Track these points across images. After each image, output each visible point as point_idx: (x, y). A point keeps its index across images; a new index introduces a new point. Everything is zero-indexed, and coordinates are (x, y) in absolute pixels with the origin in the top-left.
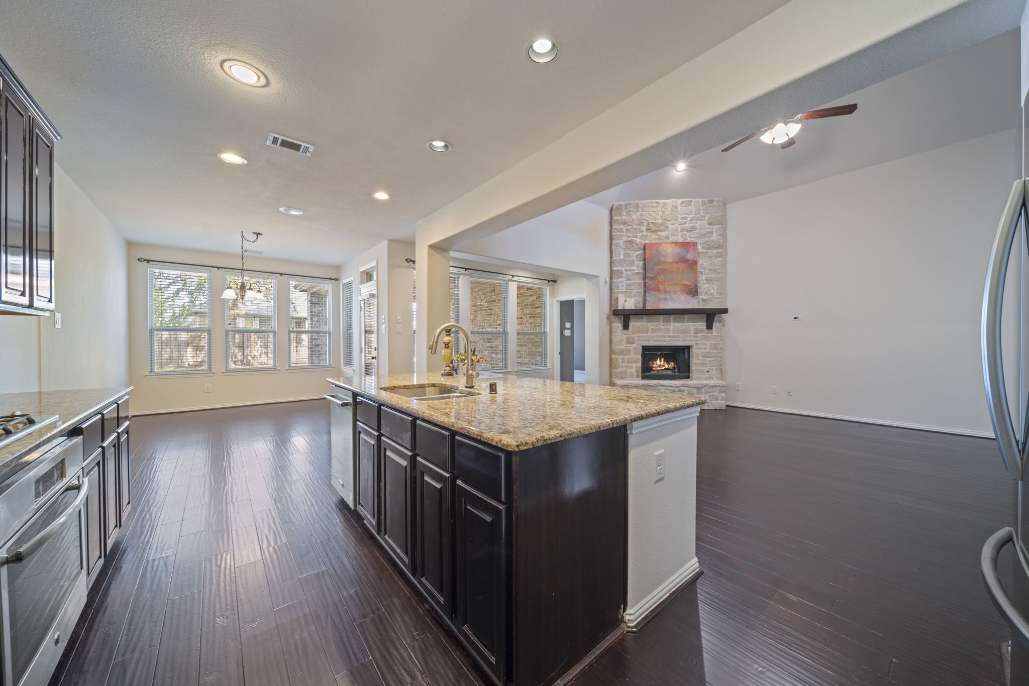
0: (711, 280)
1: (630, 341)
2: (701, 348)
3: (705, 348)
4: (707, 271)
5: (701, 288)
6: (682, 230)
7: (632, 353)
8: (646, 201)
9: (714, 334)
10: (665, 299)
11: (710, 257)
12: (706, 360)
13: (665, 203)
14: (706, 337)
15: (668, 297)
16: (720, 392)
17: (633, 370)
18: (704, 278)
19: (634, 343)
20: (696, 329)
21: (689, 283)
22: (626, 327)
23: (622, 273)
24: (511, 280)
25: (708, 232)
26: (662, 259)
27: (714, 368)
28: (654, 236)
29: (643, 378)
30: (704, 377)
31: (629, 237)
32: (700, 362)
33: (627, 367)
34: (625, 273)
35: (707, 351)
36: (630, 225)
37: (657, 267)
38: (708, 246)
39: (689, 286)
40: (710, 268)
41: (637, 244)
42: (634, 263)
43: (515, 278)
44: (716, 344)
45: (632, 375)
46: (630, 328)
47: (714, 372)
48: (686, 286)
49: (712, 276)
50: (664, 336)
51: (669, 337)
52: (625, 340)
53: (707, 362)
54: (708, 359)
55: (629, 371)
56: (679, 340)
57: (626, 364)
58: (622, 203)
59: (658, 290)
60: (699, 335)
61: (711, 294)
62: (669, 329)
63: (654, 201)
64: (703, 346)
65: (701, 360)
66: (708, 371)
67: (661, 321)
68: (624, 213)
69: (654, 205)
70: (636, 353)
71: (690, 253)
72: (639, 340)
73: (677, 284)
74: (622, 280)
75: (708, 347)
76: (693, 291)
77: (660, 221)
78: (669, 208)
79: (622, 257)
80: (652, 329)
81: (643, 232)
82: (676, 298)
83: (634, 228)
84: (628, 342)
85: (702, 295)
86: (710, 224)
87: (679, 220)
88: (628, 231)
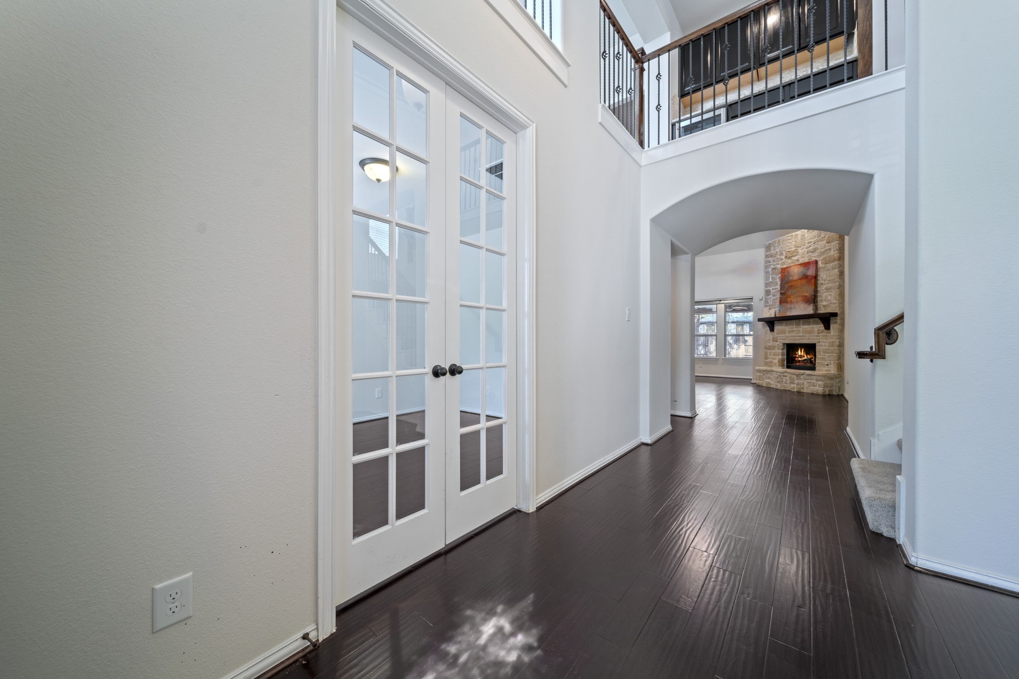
0: (829, 289)
2: (822, 346)
3: (825, 346)
4: (826, 282)
5: (821, 296)
6: (808, 252)
8: (784, 237)
9: (832, 333)
10: (791, 308)
11: (828, 270)
12: (825, 355)
13: (796, 235)
14: (826, 336)
15: (792, 306)
18: (824, 288)
20: (818, 330)
25: (826, 250)
26: (791, 278)
27: (832, 362)
28: (790, 261)
30: (824, 369)
31: (775, 265)
32: (821, 356)
34: (772, 291)
35: (827, 348)
36: (775, 256)
37: (787, 285)
38: (825, 262)
40: (829, 279)
41: (779, 269)
42: (776, 283)
44: (833, 342)
46: (775, 331)
47: (832, 366)
48: (806, 296)
49: (830, 285)
53: (826, 357)
54: (827, 355)
58: (771, 242)
59: (787, 302)
60: (820, 335)
61: (829, 301)
63: (789, 235)
64: (824, 344)
65: (822, 355)
66: (827, 365)
68: (772, 248)
69: (790, 238)
71: (810, 270)
72: (781, 339)
73: (799, 296)
74: (770, 296)
75: (827, 344)
76: (813, 299)
77: (794, 249)
78: (799, 237)
79: (771, 280)
81: (783, 259)
82: (798, 307)
83: (778, 258)
85: (822, 302)
86: (828, 243)
87: (807, 245)
88: (774, 261)
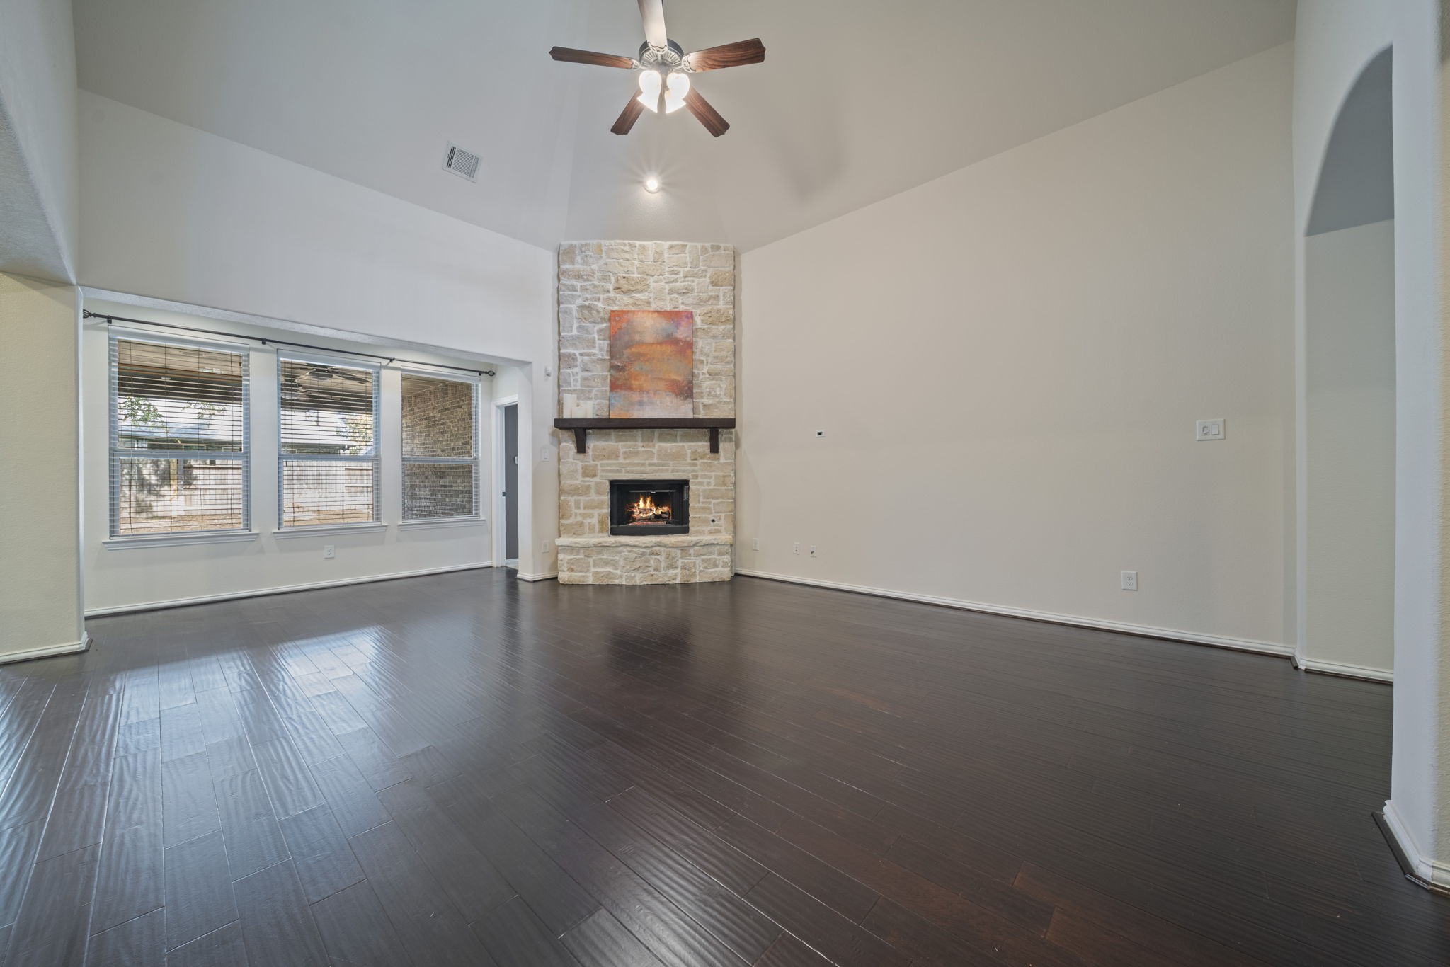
0: (716, 374)
1: (588, 472)
2: (702, 484)
3: (709, 484)
4: (710, 360)
5: (700, 387)
6: (671, 292)
7: (593, 491)
8: (612, 242)
9: (722, 460)
10: (641, 403)
11: (714, 337)
12: (710, 503)
13: (644, 247)
14: (710, 465)
15: (645, 399)
16: (720, 554)
17: (595, 521)
18: (705, 371)
19: (594, 476)
20: (694, 453)
21: (679, 378)
22: (581, 449)
23: (575, 359)
24: (386, 367)
25: (711, 297)
26: (637, 337)
27: (723, 515)
28: (626, 299)
29: (614, 532)
30: (707, 529)
31: (587, 299)
32: (700, 505)
33: (584, 516)
34: (579, 358)
35: (712, 487)
36: (588, 280)
37: (629, 350)
38: (710, 319)
39: (680, 381)
40: (716, 354)
41: (598, 312)
42: (594, 343)
43: (395, 364)
44: (724, 476)
45: (592, 529)
46: (590, 451)
47: (722, 522)
48: (674, 382)
49: (718, 367)
50: (643, 465)
51: (650, 465)
52: (580, 471)
53: (712, 506)
54: (713, 501)
55: (587, 521)
56: (667, 470)
57: (582, 511)
58: (575, 242)
59: (630, 389)
60: (699, 462)
61: (716, 396)
62: (652, 452)
63: (626, 242)
64: (706, 480)
65: (703, 503)
66: (713, 521)
67: (640, 439)
68: (579, 259)
69: (627, 248)
70: (599, 493)
71: (681, 328)
72: (603, 471)
73: (660, 379)
74: (575, 370)
75: (712, 481)
76: (686, 391)
77: (636, 275)
78: (651, 255)
79: (575, 332)
80: (625, 452)
81: (608, 292)
82: (658, 402)
83: (595, 286)
84: (585, 474)
85: (702, 397)
86: (714, 284)
87: (667, 275)
88: (584, 289)
